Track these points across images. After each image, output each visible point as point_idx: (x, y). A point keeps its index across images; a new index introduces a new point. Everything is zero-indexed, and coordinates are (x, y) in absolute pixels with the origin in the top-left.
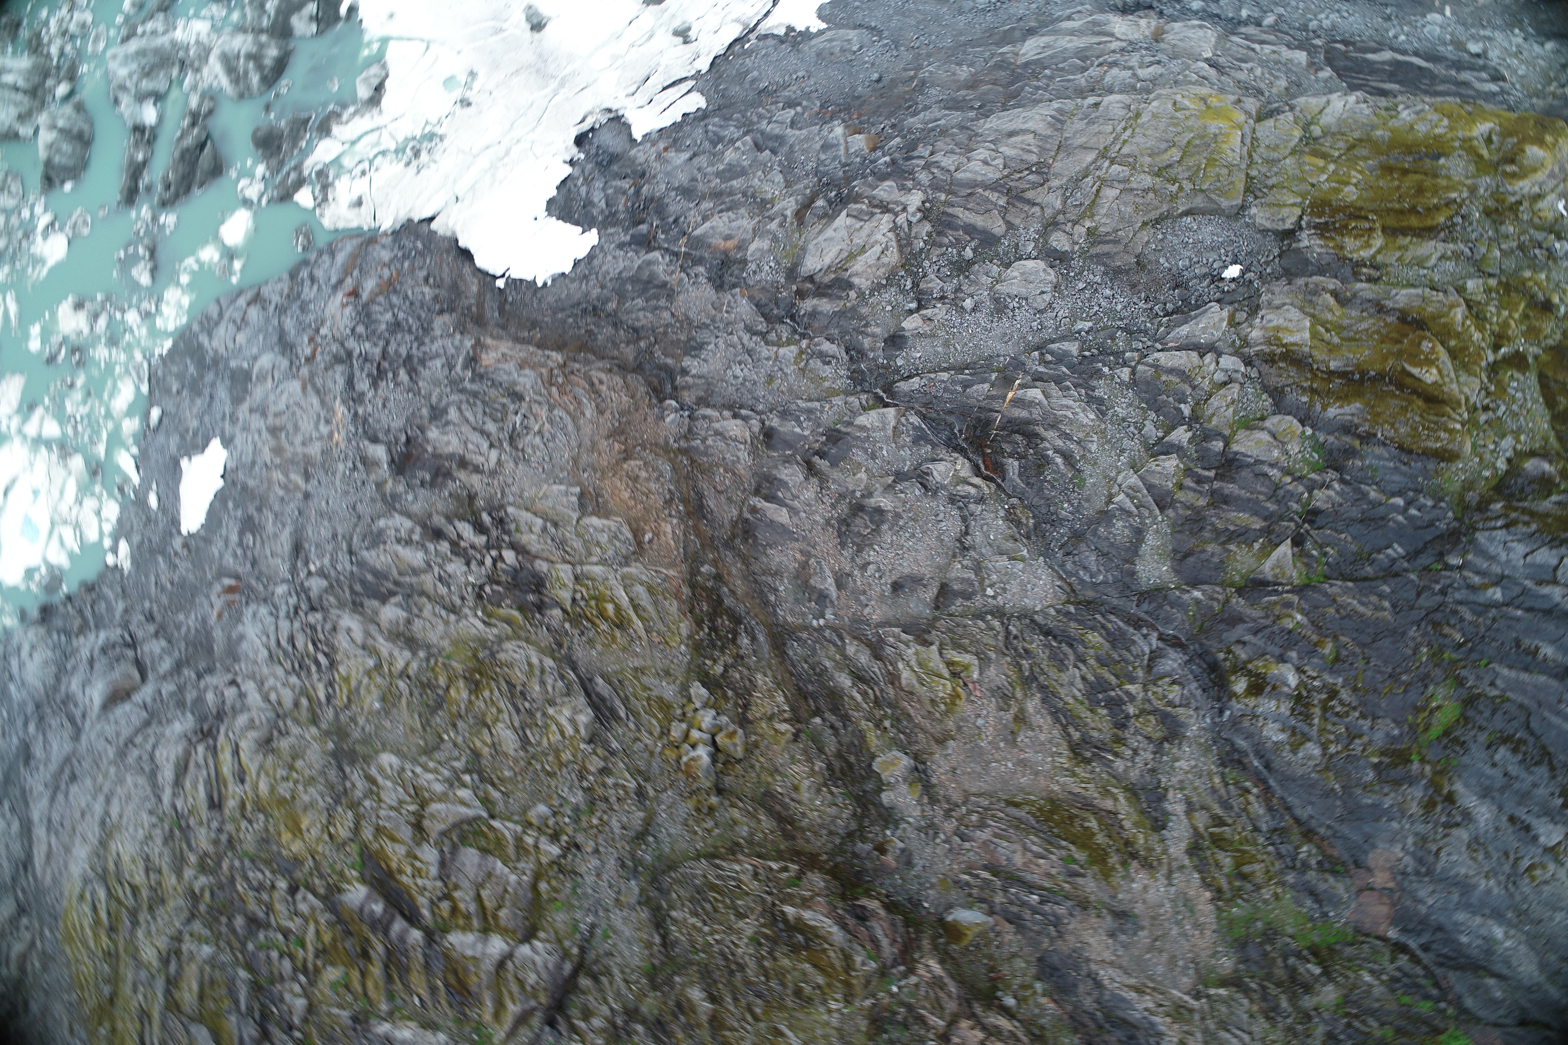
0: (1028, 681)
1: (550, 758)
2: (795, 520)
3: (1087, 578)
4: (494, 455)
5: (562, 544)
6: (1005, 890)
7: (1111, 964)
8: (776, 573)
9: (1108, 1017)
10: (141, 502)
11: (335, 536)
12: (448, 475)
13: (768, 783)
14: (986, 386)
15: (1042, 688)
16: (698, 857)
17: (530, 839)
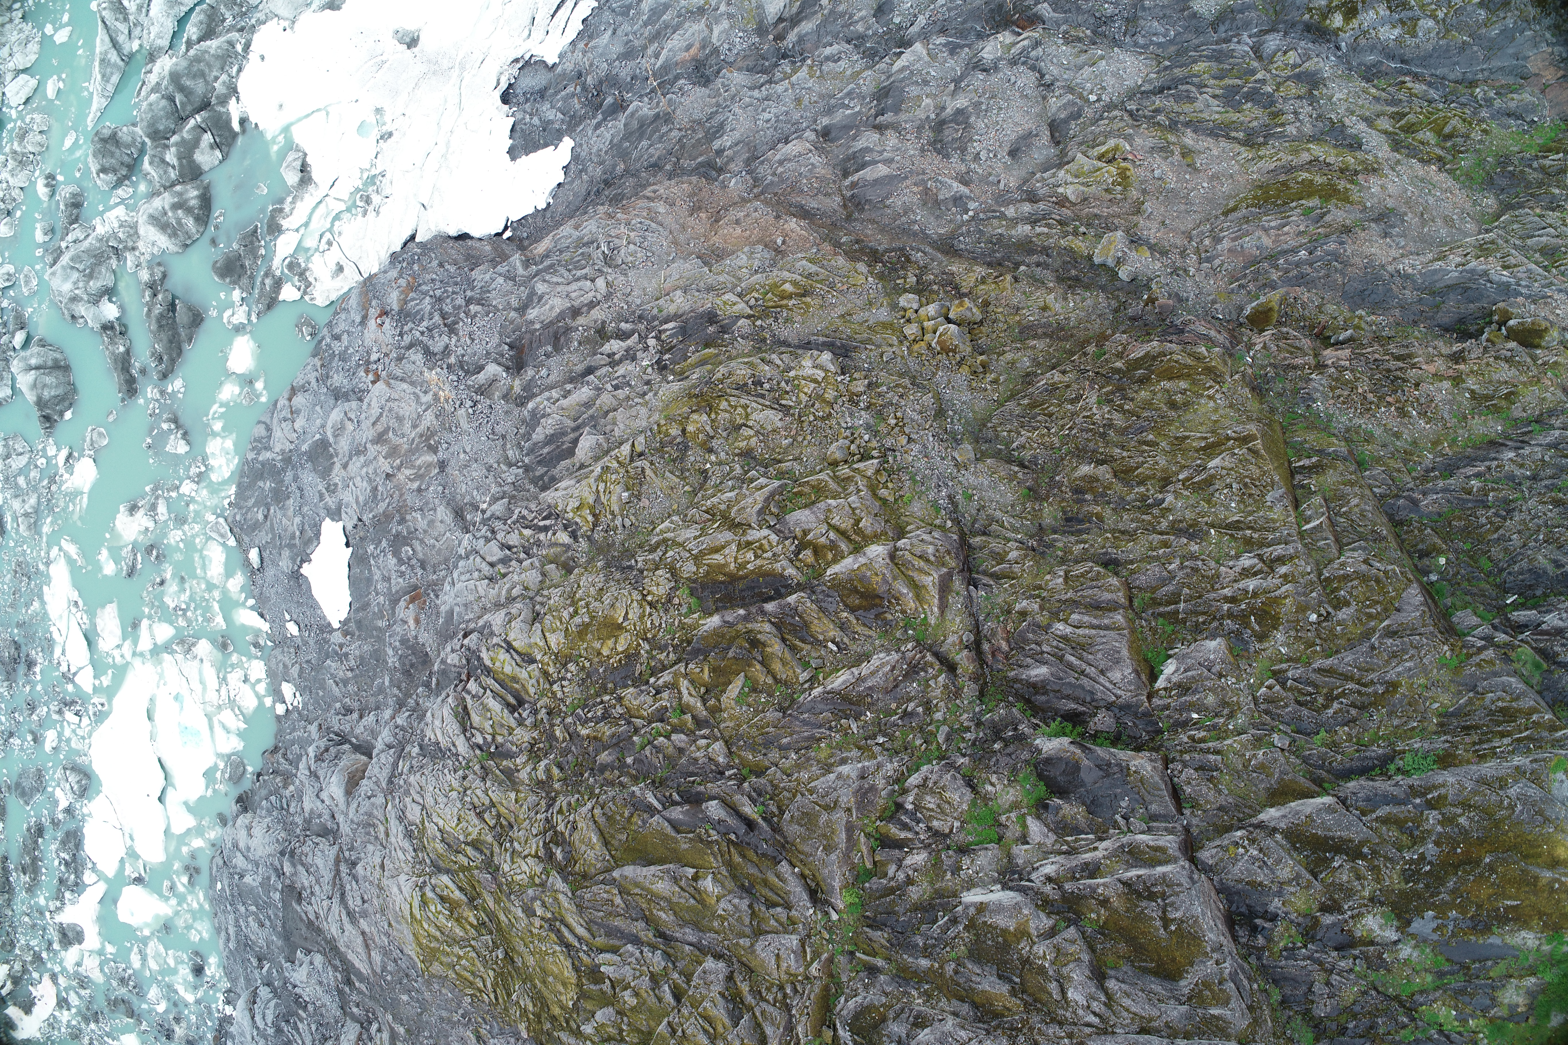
0: (1173, 126)
1: (817, 405)
2: (894, 166)
3: (1162, 39)
4: (600, 283)
5: (710, 289)
6: (1276, 267)
7: (1402, 256)
8: (905, 213)
9: (1433, 293)
10: (281, 641)
11: (489, 468)
12: (568, 330)
13: (1019, 322)
15: (1187, 124)
16: (1001, 404)
17: (844, 471)
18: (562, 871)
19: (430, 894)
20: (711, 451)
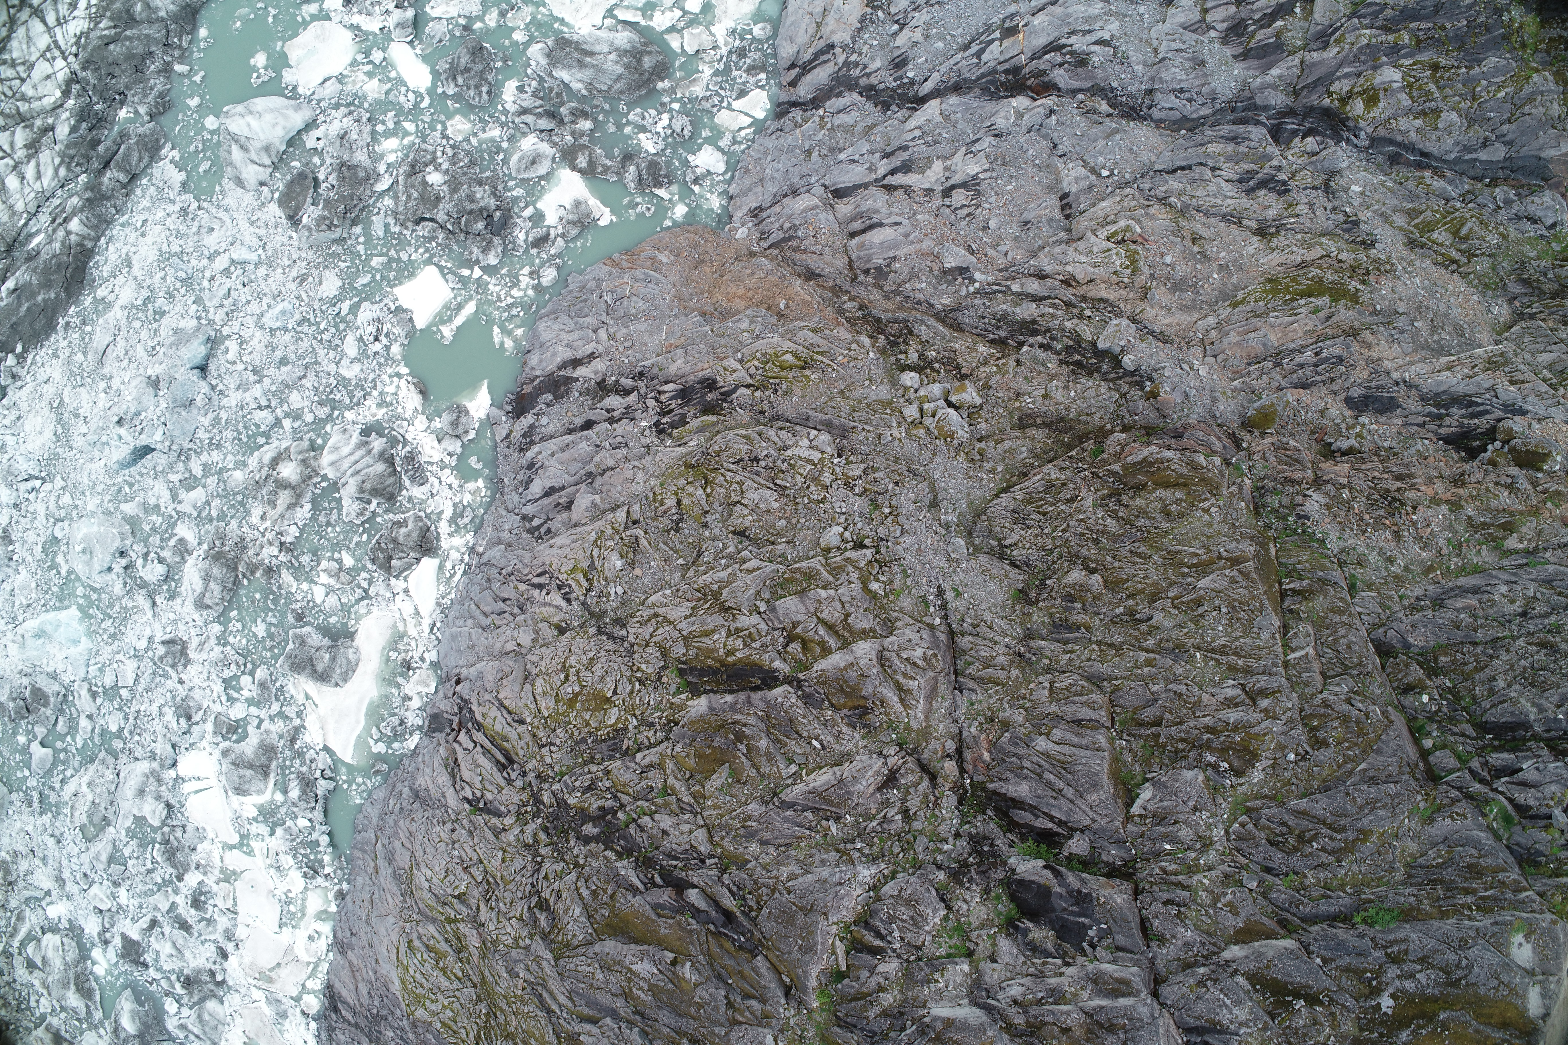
0: (1185, 210)
2: (901, 229)
7: (1409, 363)
8: (911, 280)
9: (1437, 404)
12: (568, 380)
13: (1019, 409)
14: (997, 43)
15: (1199, 208)
16: (997, 496)
17: (837, 558)
18: (545, 936)
19: (417, 943)
20: (705, 525)
